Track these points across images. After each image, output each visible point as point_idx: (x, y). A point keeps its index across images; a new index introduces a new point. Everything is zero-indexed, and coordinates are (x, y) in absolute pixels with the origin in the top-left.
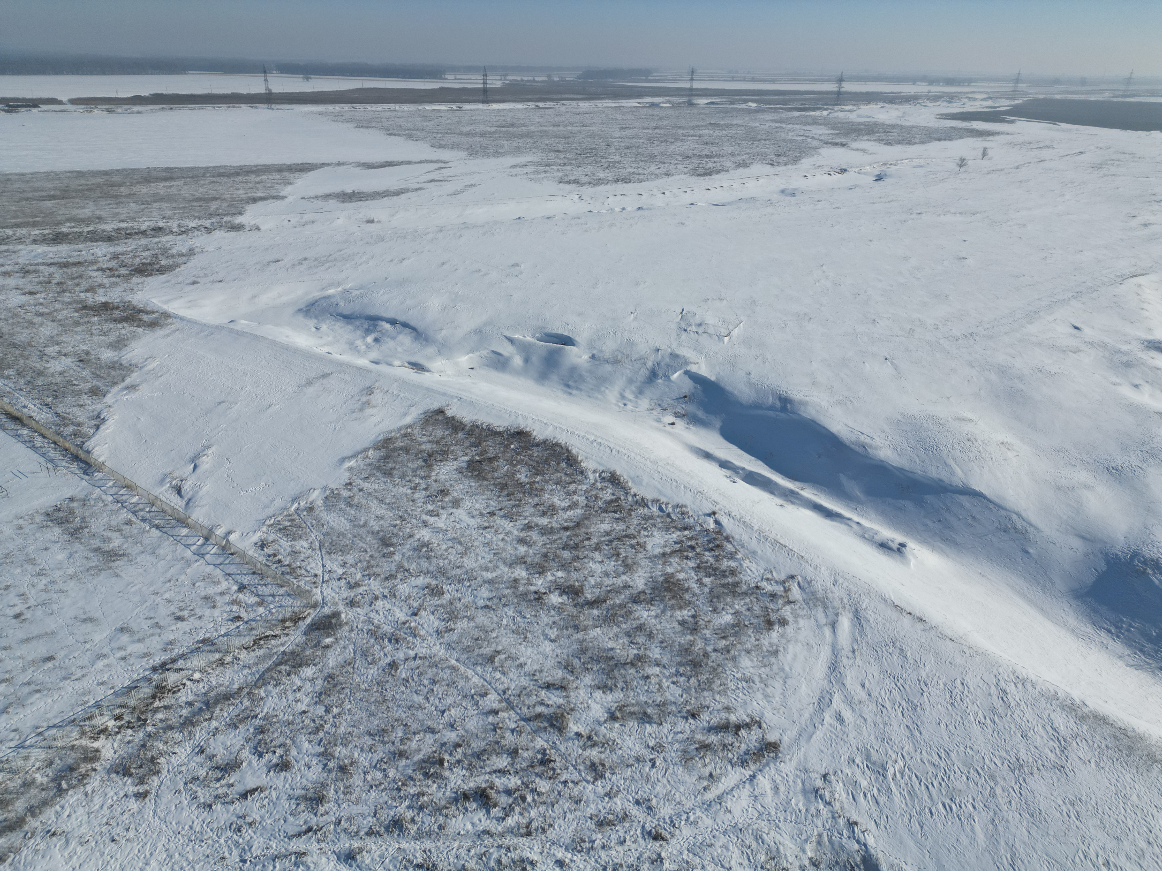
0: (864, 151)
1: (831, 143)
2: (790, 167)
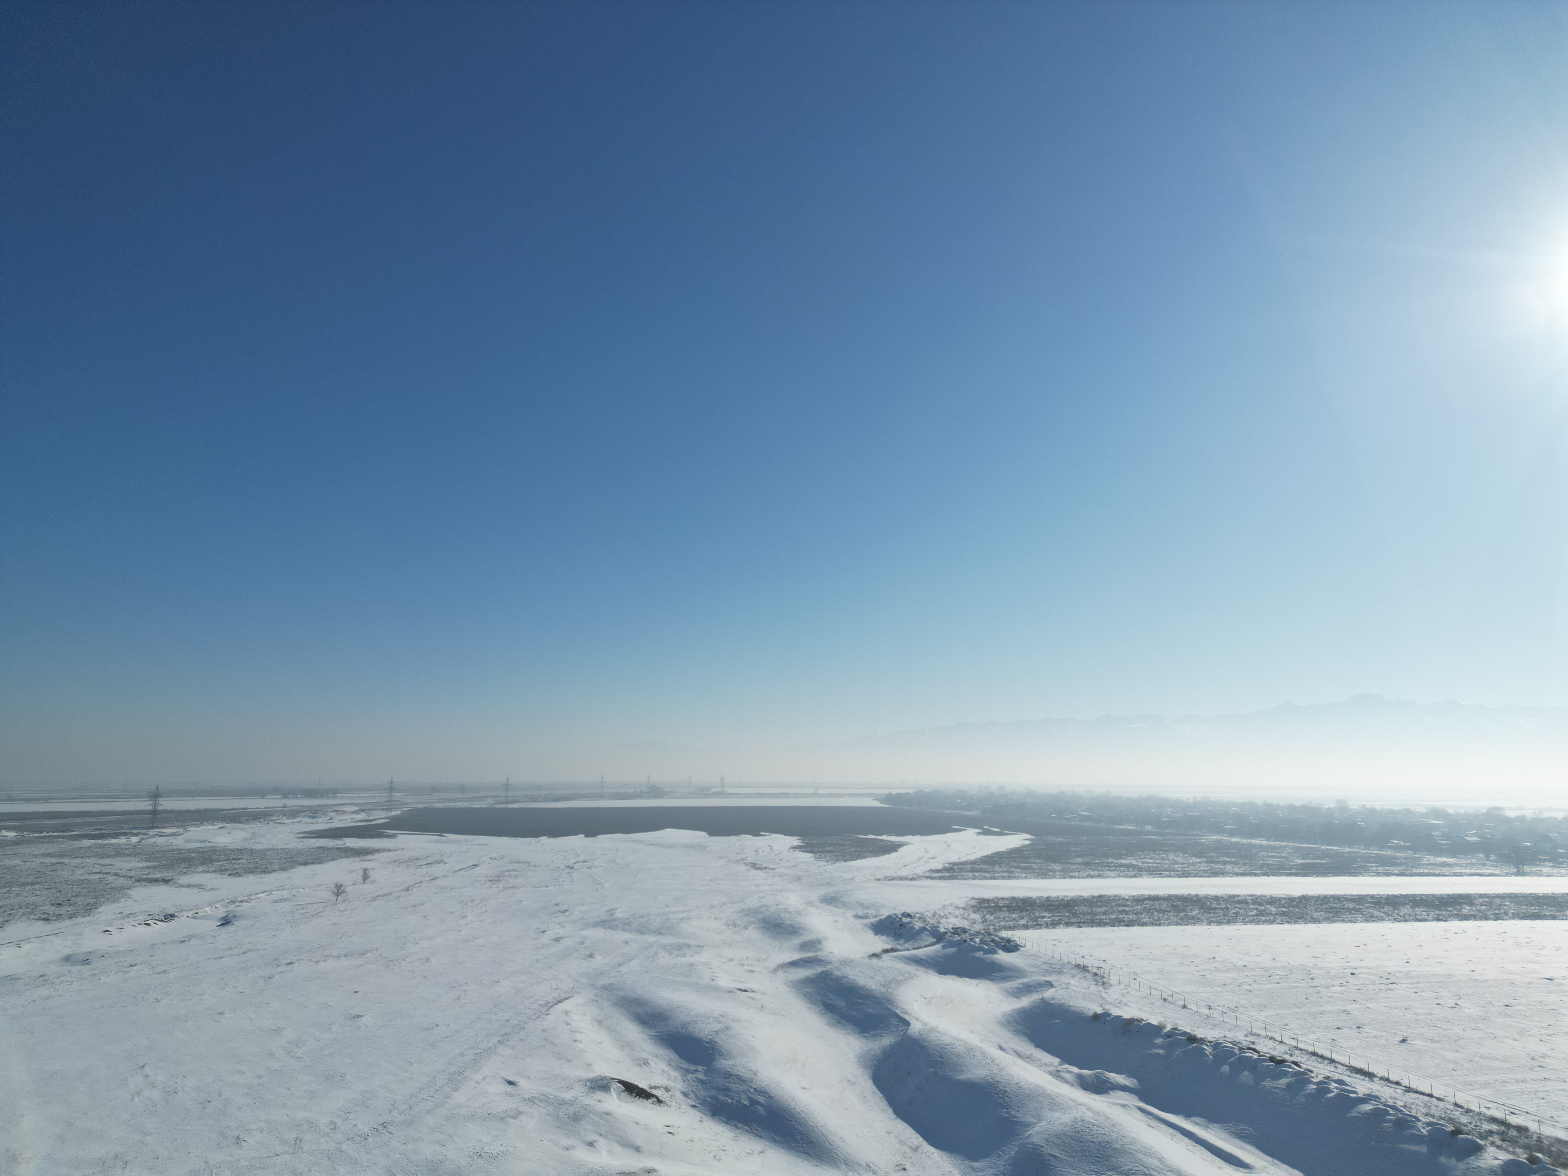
0: (200, 886)
1: (146, 880)
2: (79, 920)
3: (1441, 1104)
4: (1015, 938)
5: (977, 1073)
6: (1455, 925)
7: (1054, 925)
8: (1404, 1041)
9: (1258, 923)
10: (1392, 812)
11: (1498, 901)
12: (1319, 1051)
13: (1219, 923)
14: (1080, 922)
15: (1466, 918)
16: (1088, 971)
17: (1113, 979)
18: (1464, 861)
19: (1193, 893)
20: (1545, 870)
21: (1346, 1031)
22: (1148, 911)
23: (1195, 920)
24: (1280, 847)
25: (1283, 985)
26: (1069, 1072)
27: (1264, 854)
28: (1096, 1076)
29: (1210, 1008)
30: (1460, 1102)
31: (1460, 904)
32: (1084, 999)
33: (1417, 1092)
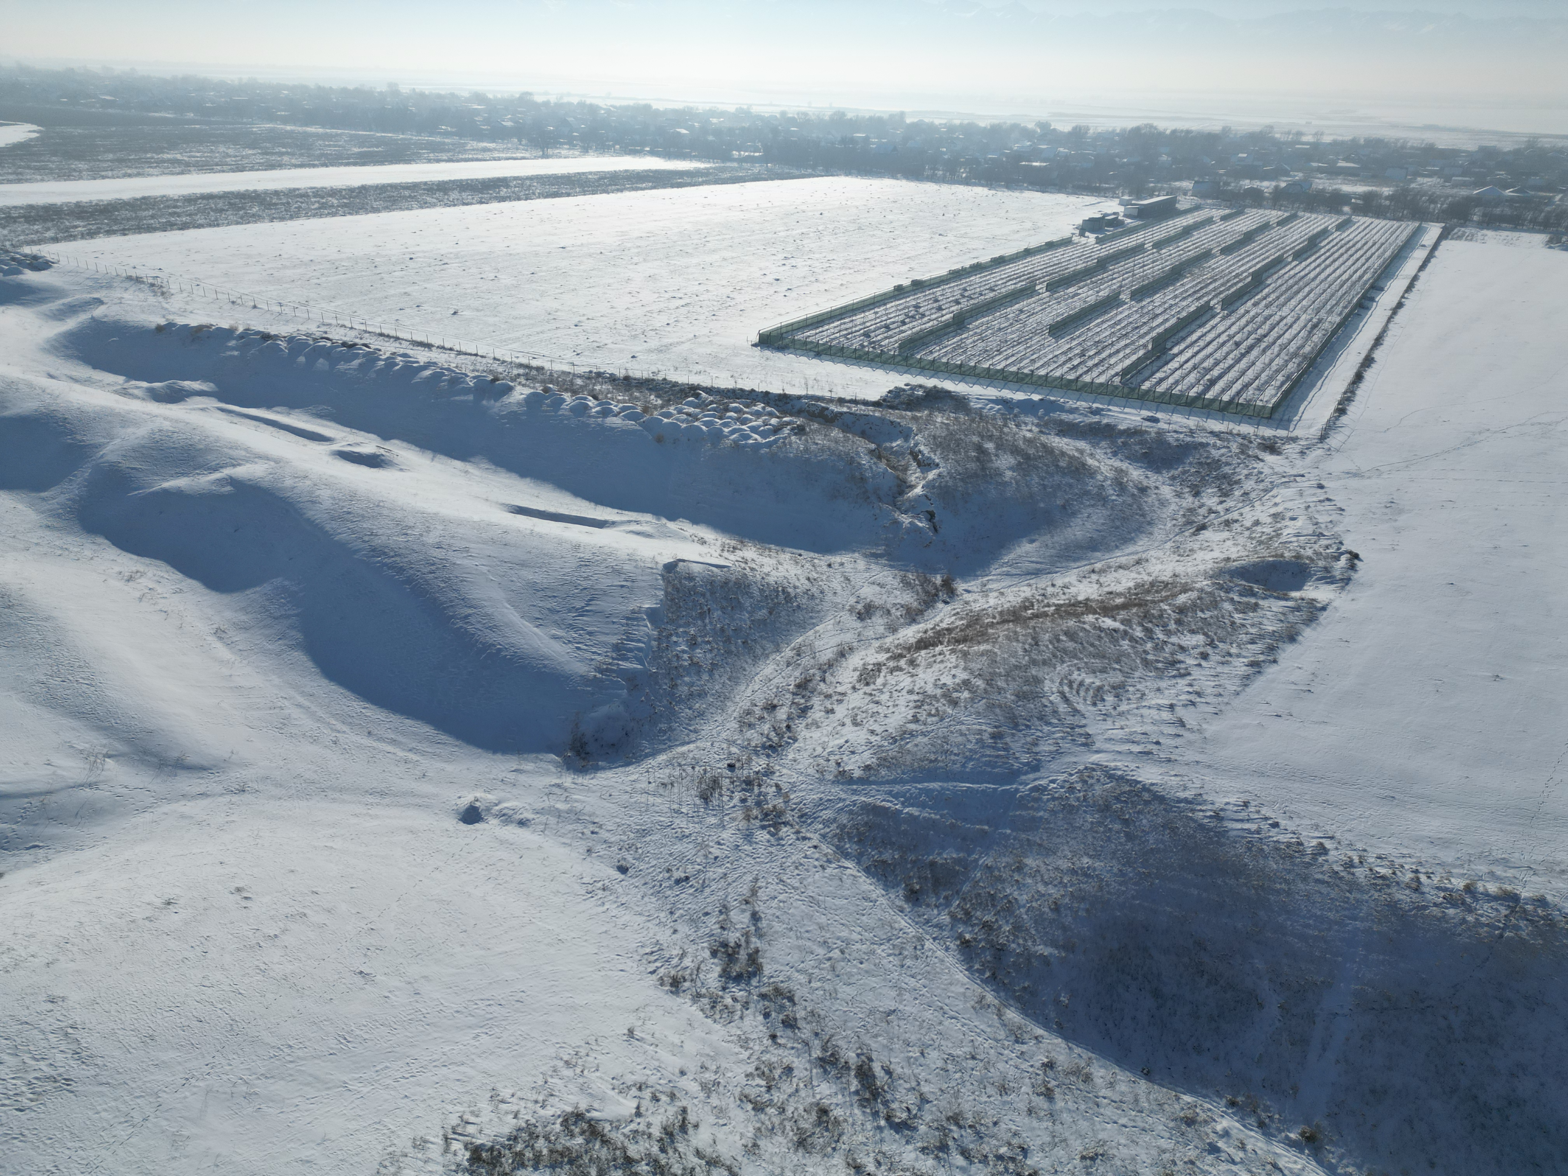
3: (484, 361)
4: (43, 254)
5: (27, 406)
6: (495, 206)
7: (91, 234)
8: (455, 313)
9: (321, 216)
10: (439, 96)
11: (528, 182)
12: (386, 332)
13: (282, 219)
14: (124, 230)
15: (503, 199)
16: (143, 282)
17: (174, 288)
18: (500, 146)
19: (251, 188)
20: (564, 152)
21: (408, 311)
22: (203, 211)
23: (256, 218)
24: (337, 135)
25: (349, 275)
26: (137, 388)
27: (321, 142)
28: (169, 387)
29: (281, 305)
30: (498, 356)
31: (499, 187)
32: (143, 312)
33: (466, 354)
